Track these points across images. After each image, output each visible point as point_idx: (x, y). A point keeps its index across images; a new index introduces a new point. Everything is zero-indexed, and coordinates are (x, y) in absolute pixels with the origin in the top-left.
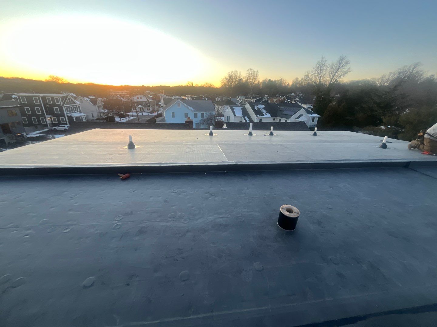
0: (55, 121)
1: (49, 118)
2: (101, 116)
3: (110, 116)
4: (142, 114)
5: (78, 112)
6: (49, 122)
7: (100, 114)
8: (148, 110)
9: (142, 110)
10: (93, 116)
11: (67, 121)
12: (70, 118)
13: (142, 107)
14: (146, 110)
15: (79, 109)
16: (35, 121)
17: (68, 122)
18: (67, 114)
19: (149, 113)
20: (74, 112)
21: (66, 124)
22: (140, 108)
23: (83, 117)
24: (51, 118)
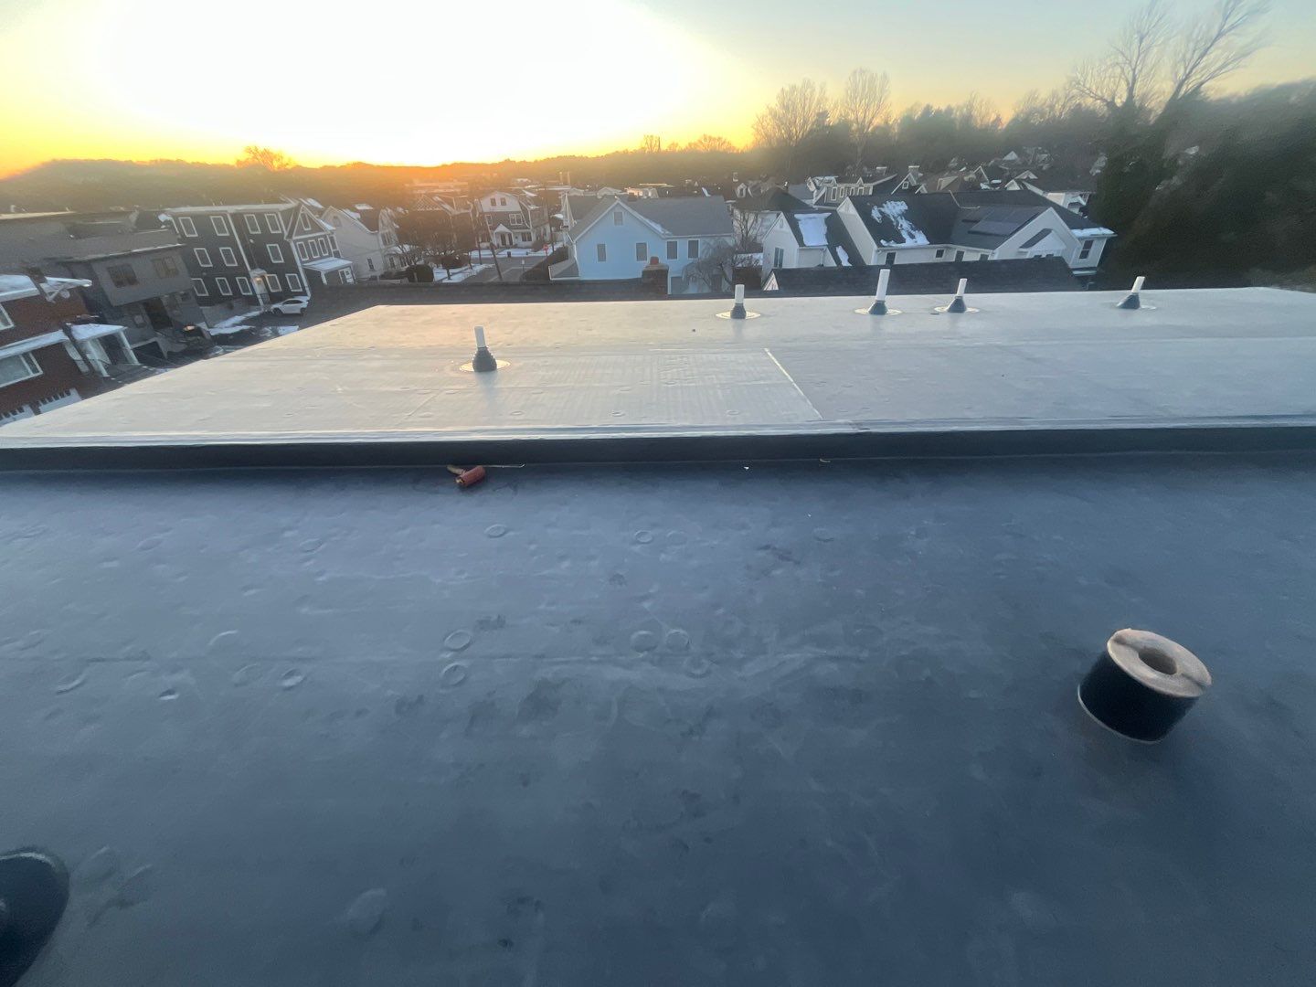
0: (274, 285)
1: (258, 279)
2: (393, 265)
3: (418, 263)
4: (509, 254)
5: (330, 255)
6: (259, 289)
7: (391, 260)
8: (524, 240)
9: (508, 243)
10: (372, 267)
11: (306, 285)
12: (313, 276)
13: (508, 230)
14: (519, 241)
15: (334, 247)
16: (226, 290)
17: (307, 289)
18: (302, 262)
19: (529, 250)
20: (322, 257)
21: (304, 294)
22: (503, 236)
23: (345, 270)
24: (263, 277)
